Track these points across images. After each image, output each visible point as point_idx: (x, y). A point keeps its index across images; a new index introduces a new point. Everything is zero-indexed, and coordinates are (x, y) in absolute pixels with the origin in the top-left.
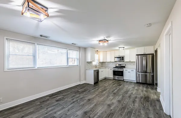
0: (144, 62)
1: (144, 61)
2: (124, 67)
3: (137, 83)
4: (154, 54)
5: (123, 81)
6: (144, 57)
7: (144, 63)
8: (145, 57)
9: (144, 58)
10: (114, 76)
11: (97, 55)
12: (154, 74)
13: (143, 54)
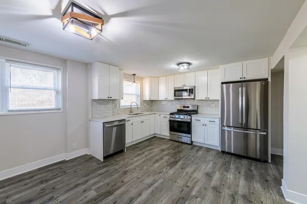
0: (240, 101)
1: (240, 98)
2: (195, 112)
3: (223, 152)
4: (267, 79)
5: (192, 144)
6: (240, 89)
7: (242, 102)
8: (244, 88)
9: (242, 90)
10: (172, 132)
11: (134, 84)
12: (267, 132)
13: (239, 79)
